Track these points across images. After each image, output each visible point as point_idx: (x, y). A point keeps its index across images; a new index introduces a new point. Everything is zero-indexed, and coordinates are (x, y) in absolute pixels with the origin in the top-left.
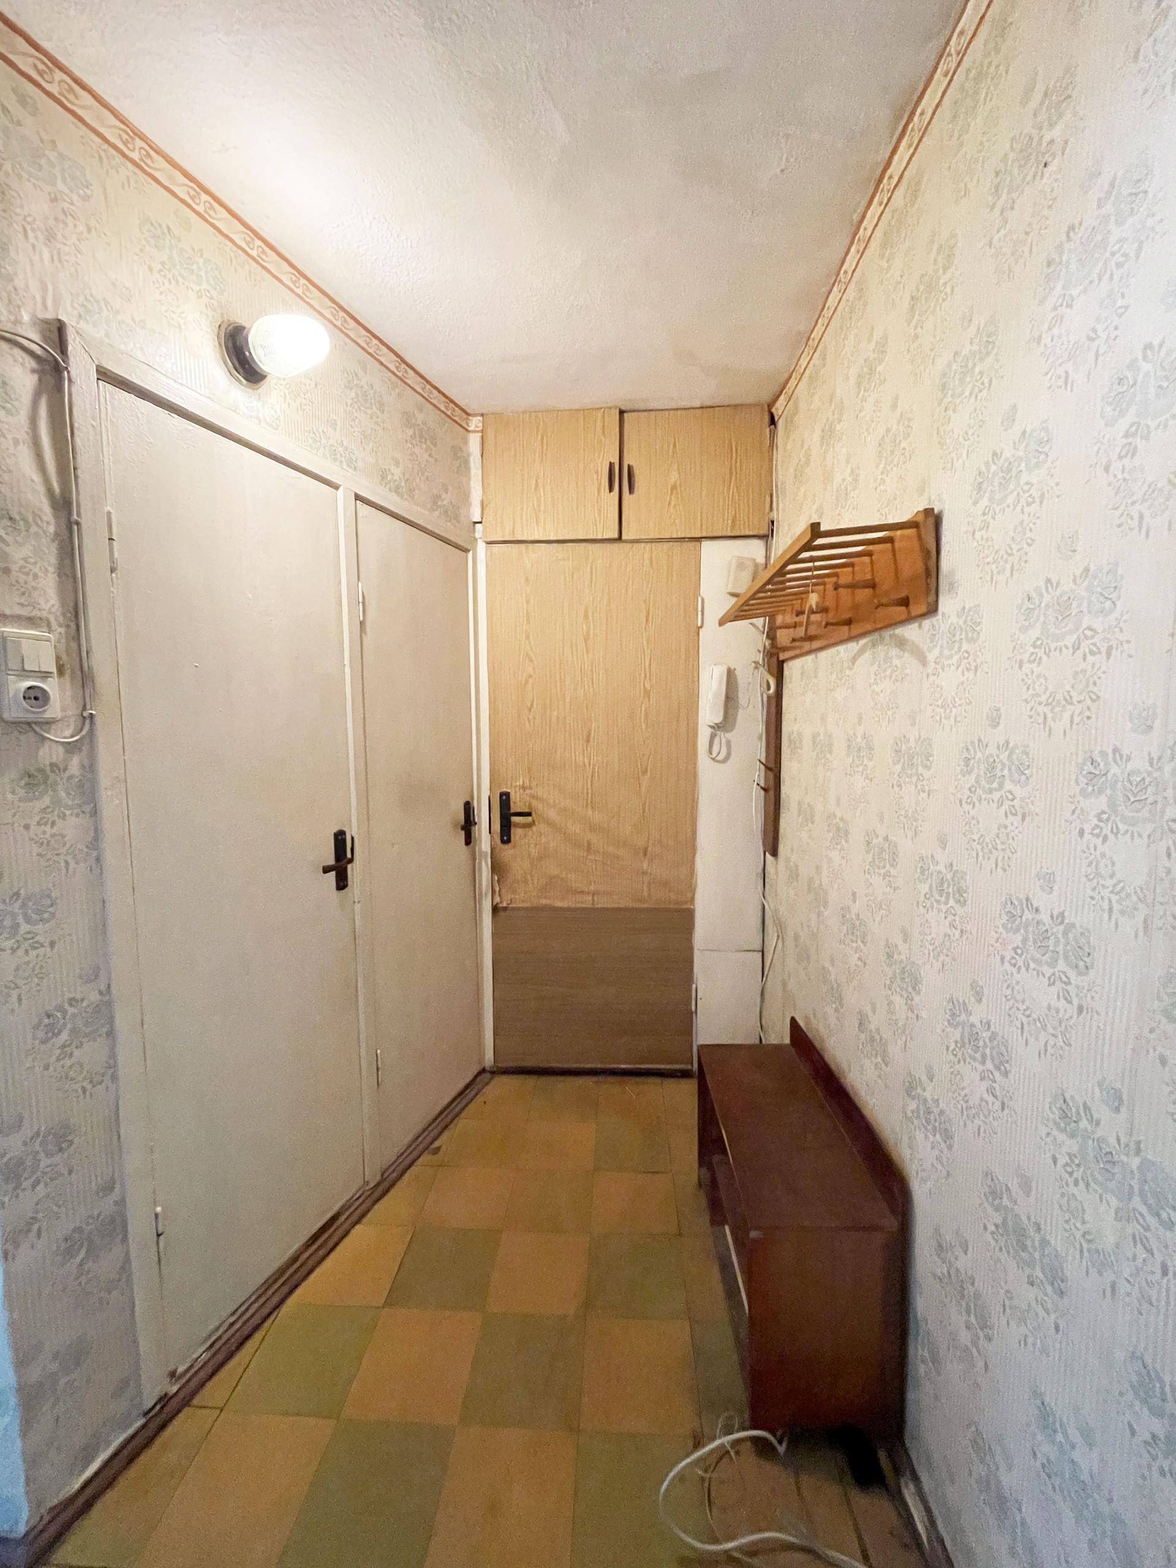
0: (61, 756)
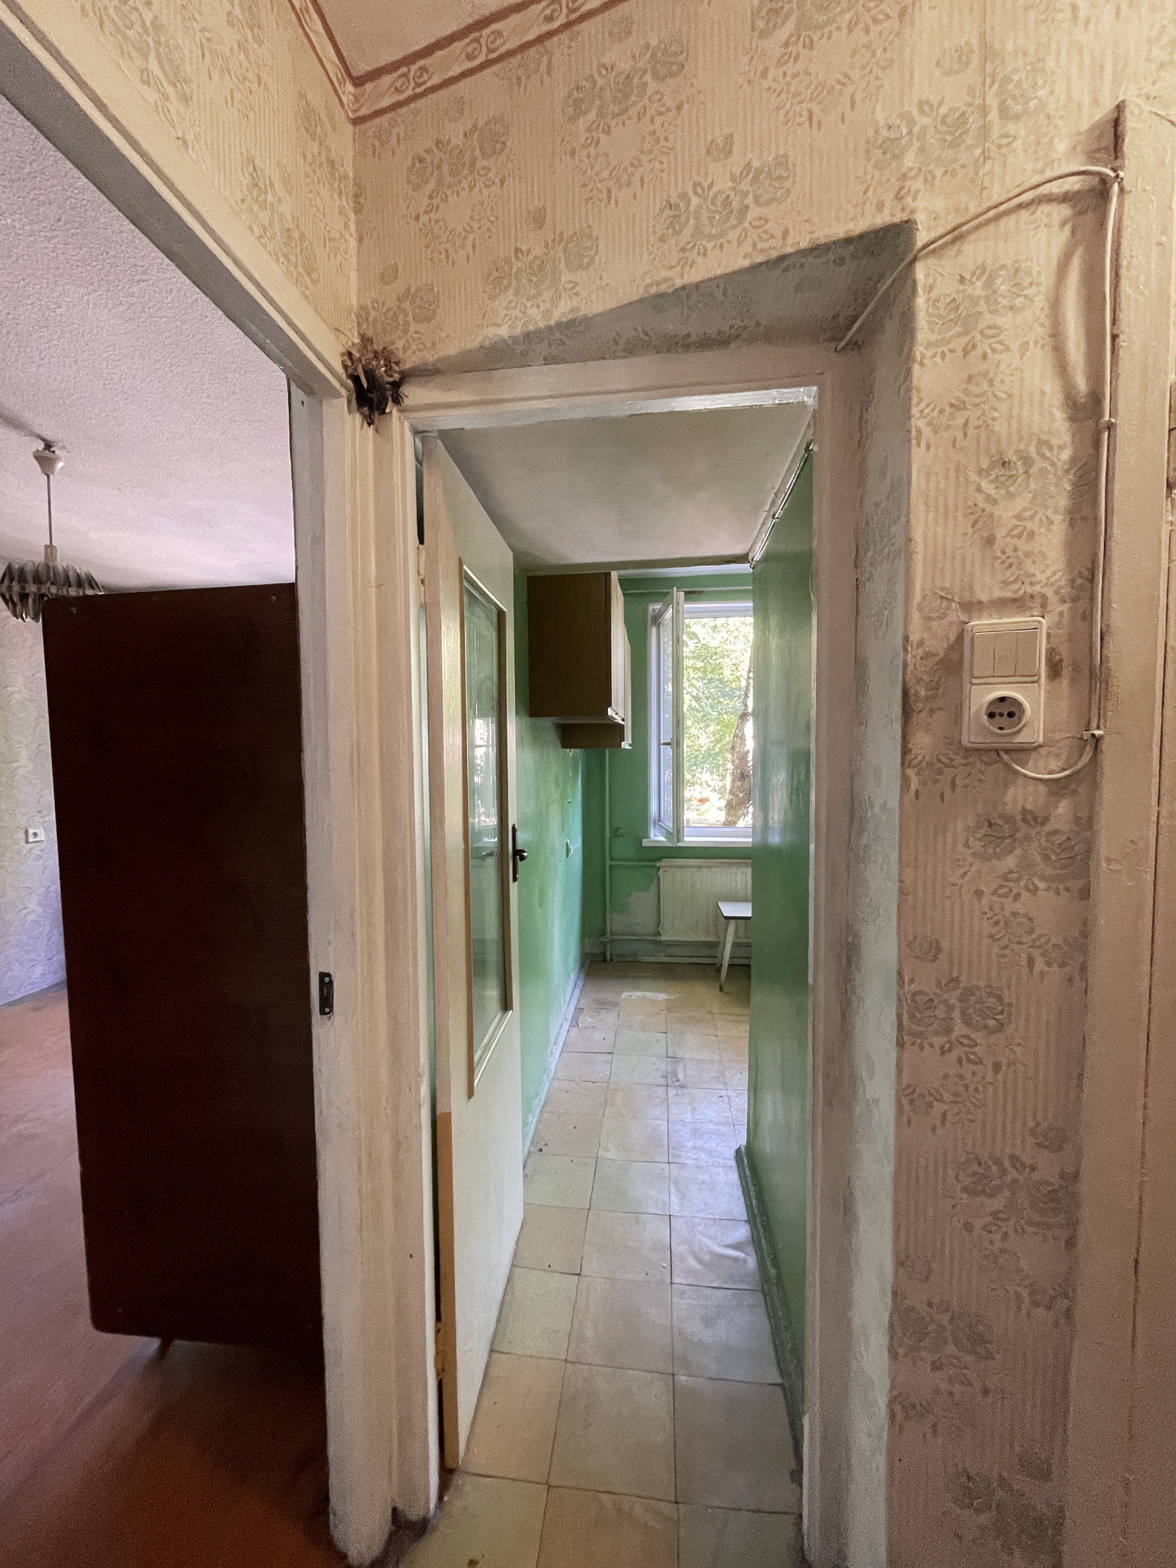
0: (1041, 800)
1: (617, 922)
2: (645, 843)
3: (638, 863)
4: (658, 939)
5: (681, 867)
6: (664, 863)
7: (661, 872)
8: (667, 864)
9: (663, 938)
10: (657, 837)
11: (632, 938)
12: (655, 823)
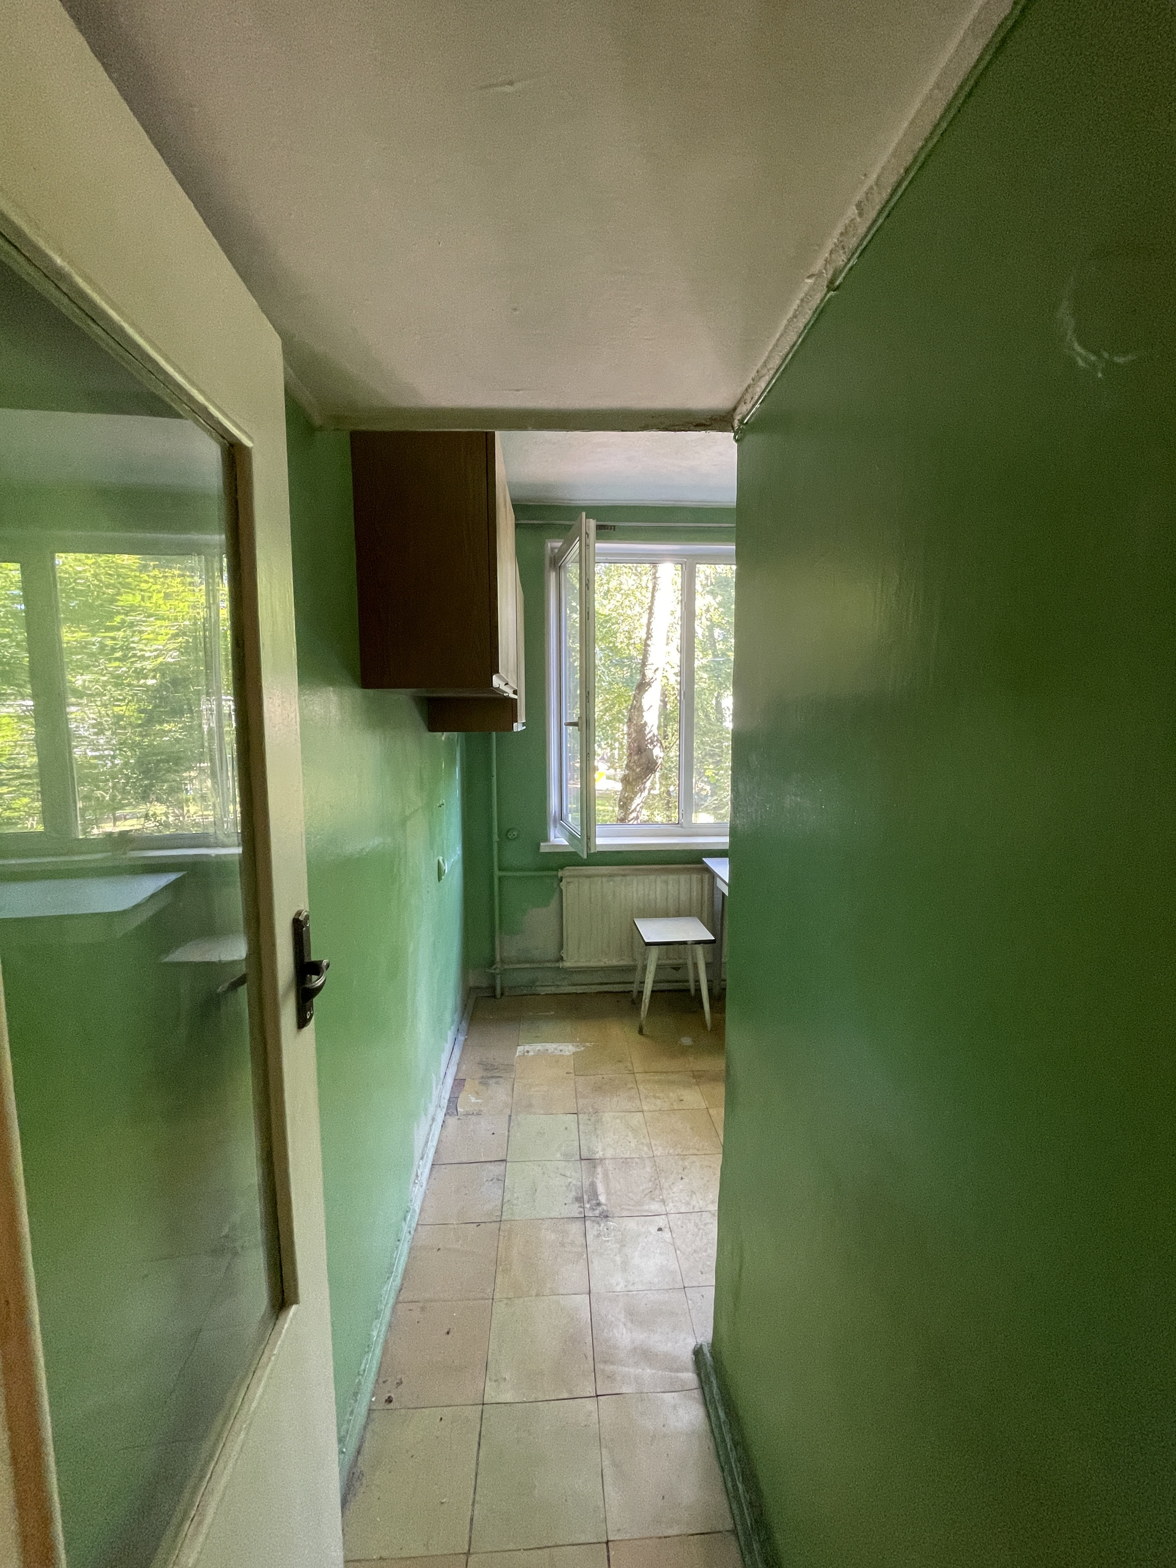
1: (510, 948)
2: (544, 848)
3: (537, 874)
4: (561, 965)
5: (589, 877)
6: (567, 872)
7: (563, 884)
8: (573, 873)
9: (567, 964)
10: (558, 839)
11: (528, 965)
12: (555, 821)
